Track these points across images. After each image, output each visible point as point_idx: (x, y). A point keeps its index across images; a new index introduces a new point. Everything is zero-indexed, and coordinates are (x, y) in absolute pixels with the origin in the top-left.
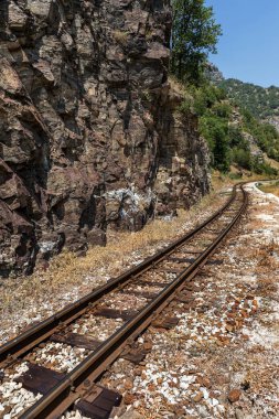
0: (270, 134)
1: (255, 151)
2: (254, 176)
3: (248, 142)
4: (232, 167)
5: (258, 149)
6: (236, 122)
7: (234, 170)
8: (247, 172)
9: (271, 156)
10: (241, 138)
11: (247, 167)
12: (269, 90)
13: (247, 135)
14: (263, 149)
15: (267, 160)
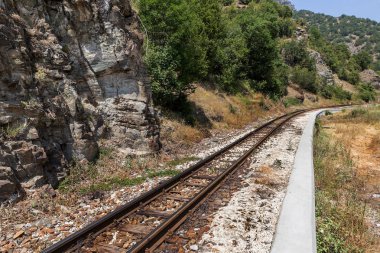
0: (341, 53)
1: (322, 70)
2: (321, 101)
3: (313, 60)
4: (289, 89)
5: (327, 69)
6: (300, 38)
7: (292, 93)
8: (311, 95)
9: (344, 78)
10: (305, 55)
11: (311, 89)
12: (340, 18)
13: (312, 52)
14: (334, 70)
15: (338, 82)
